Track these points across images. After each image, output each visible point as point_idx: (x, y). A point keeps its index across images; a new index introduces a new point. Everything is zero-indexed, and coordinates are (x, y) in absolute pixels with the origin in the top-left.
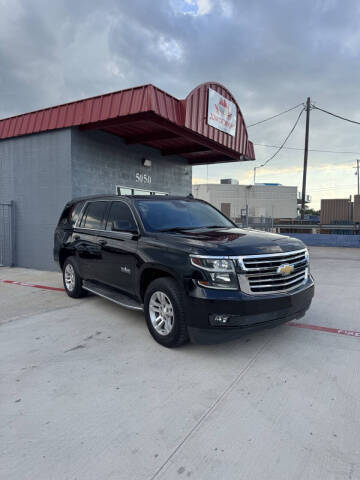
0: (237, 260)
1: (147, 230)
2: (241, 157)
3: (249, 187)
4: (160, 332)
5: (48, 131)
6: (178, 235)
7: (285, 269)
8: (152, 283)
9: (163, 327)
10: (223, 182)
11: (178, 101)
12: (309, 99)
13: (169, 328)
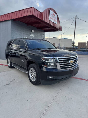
0: (56, 59)
1: (29, 49)
2: (58, 30)
3: (60, 39)
4: (32, 80)
5: (5, 21)
6: (39, 50)
7: (71, 61)
8: (30, 65)
9: (33, 79)
10: (54, 38)
11: (41, 13)
12: (76, 16)
13: (35, 79)
